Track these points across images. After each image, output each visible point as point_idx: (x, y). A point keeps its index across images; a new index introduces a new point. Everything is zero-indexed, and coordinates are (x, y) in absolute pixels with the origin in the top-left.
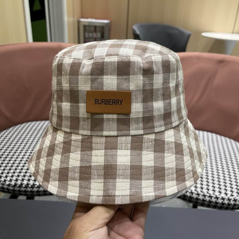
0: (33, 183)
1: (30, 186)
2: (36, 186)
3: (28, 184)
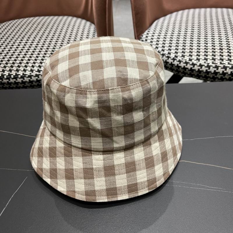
0: (16, 74)
1: (12, 76)
2: (19, 76)
3: (10, 75)
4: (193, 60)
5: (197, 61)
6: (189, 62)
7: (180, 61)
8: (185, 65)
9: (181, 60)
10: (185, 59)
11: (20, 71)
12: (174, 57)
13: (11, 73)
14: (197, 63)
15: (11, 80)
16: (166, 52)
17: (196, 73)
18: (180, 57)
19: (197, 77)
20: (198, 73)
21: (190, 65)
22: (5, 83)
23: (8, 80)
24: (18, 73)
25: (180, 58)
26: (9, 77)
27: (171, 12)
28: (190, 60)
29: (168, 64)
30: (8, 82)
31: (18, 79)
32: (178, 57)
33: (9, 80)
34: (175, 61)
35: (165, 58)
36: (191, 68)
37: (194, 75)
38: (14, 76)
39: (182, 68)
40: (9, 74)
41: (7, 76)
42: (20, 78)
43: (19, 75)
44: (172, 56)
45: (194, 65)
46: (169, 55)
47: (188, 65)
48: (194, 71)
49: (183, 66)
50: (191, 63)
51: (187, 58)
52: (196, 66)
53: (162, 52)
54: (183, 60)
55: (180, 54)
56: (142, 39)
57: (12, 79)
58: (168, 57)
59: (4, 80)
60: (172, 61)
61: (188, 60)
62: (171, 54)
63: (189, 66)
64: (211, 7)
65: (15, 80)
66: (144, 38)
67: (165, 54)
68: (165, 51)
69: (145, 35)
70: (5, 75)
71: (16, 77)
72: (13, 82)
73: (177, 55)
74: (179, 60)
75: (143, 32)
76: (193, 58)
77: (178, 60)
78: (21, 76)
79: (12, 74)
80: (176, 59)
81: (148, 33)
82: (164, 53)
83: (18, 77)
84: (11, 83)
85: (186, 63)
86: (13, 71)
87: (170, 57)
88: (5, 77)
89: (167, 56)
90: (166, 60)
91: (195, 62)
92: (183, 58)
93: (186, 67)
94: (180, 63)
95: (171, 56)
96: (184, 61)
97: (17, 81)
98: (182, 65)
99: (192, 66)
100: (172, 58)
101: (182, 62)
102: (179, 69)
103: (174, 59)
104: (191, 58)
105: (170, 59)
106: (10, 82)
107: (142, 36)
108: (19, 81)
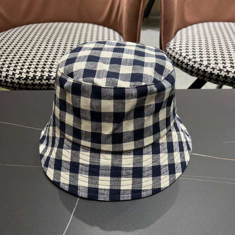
4: (227, 67)
5: (232, 68)
6: (224, 69)
7: (213, 69)
8: (219, 72)
9: (215, 67)
10: (219, 66)
11: (52, 72)
12: (207, 64)
13: (43, 74)
14: (231, 70)
15: (43, 81)
16: (198, 60)
17: (231, 80)
18: (214, 64)
19: (230, 85)
20: (232, 80)
21: (225, 72)
22: (36, 84)
23: (40, 81)
24: (50, 75)
25: (214, 66)
26: (41, 78)
27: (191, 24)
28: (224, 67)
29: (200, 71)
30: (40, 83)
31: (51, 81)
32: (211, 64)
33: (42, 81)
34: (208, 68)
35: (197, 66)
36: (226, 75)
37: (228, 82)
38: (46, 77)
39: (215, 75)
40: (41, 75)
41: (39, 77)
42: (52, 80)
43: (52, 76)
44: (205, 63)
45: (228, 72)
46: (201, 62)
47: (222, 72)
48: (228, 78)
49: (216, 74)
50: (225, 70)
51: (221, 66)
52: (230, 73)
53: (193, 60)
54: (216, 68)
55: (212, 62)
56: (170, 47)
57: (45, 80)
58: (201, 65)
59: (36, 81)
60: (205, 68)
61: (222, 68)
62: (204, 61)
63: (223, 74)
64: (228, 21)
65: (47, 81)
66: (171, 46)
67: (197, 62)
68: (197, 58)
69: (172, 43)
70: (37, 76)
71: (49, 78)
72: (45, 83)
73: (210, 63)
74: (213, 67)
75: (169, 41)
76: (227, 66)
77: (211, 67)
78: (54, 77)
79: (45, 76)
80: (209, 67)
81: (175, 41)
82: (196, 60)
83: (51, 78)
84: (43, 84)
85: (220, 70)
86: (45, 72)
87: (203, 65)
88: (37, 78)
89: (199, 63)
90: (198, 67)
91: (229, 69)
92: (216, 65)
93: (220, 74)
94: (213, 71)
95: (203, 63)
96: (218, 69)
97: (49, 83)
98: (216, 72)
99: (226, 73)
100: (205, 65)
101: (215, 69)
102: (212, 76)
103: (207, 67)
104: (225, 66)
105: (202, 66)
106: (41, 83)
107: (170, 44)
108: (51, 83)
